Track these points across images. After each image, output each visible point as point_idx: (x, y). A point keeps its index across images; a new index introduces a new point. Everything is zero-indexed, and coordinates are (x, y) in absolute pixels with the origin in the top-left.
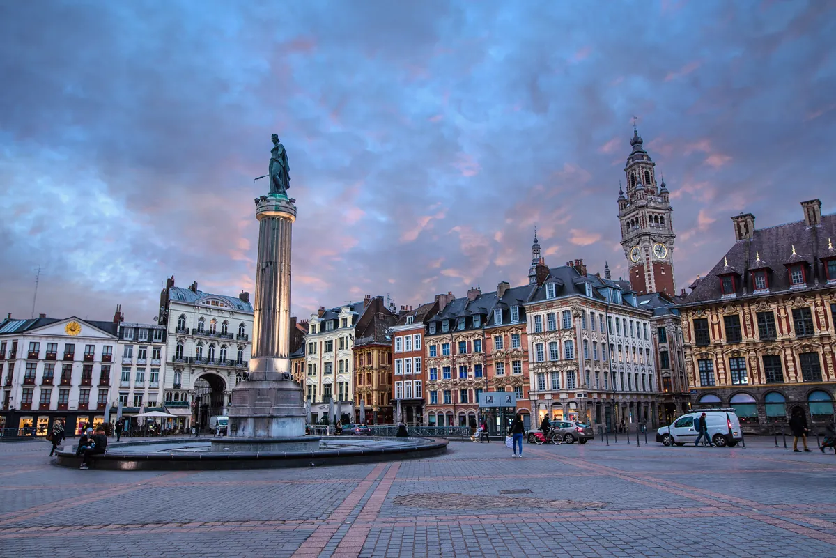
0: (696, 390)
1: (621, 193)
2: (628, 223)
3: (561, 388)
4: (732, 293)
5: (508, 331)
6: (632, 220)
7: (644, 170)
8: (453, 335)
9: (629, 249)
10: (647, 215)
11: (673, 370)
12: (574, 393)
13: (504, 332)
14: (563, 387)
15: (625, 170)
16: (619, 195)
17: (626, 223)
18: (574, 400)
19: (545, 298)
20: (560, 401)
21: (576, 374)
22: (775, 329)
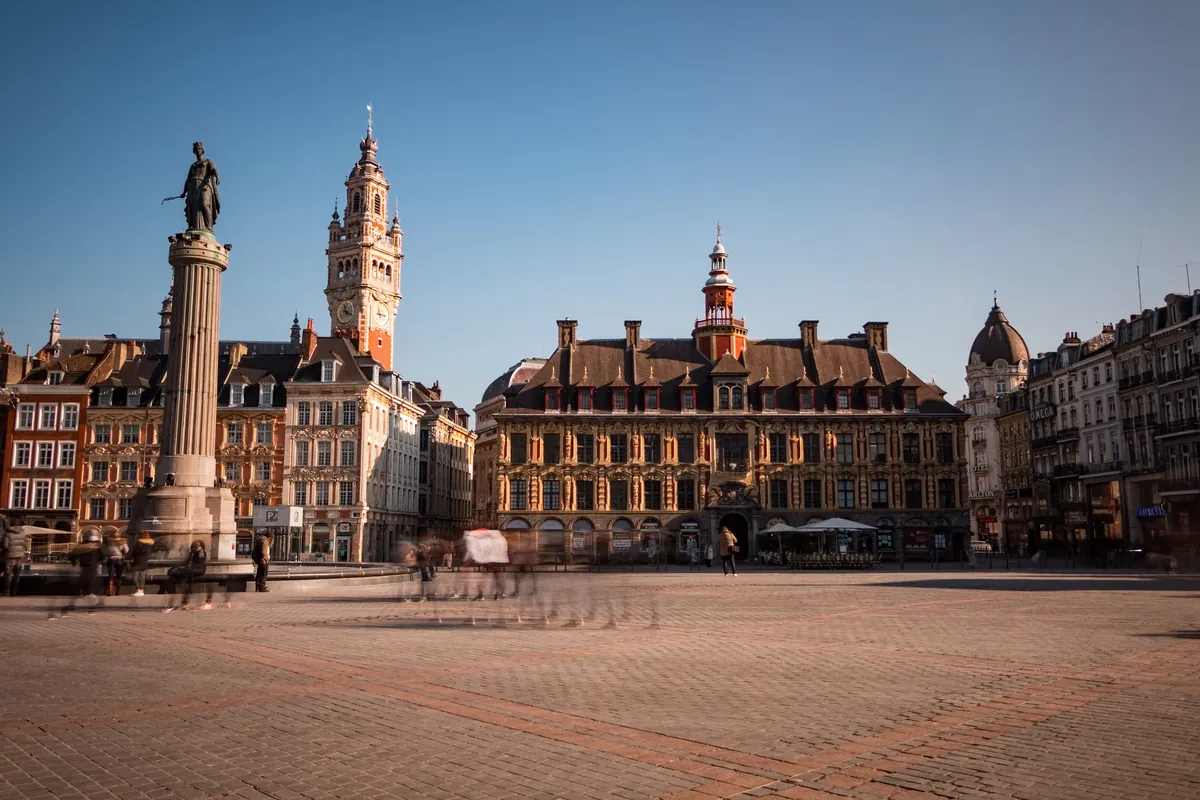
0: (505, 514)
1: (336, 216)
2: (341, 263)
3: (330, 503)
4: (556, 409)
5: (252, 418)
6: (348, 262)
7: (375, 192)
8: (150, 412)
9: (336, 302)
10: (372, 259)
11: (431, 486)
12: (349, 511)
13: (247, 419)
14: (334, 502)
15: (346, 184)
16: (332, 219)
17: (337, 263)
18: (347, 520)
19: (319, 379)
20: (326, 521)
21: (354, 486)
22: (592, 453)
